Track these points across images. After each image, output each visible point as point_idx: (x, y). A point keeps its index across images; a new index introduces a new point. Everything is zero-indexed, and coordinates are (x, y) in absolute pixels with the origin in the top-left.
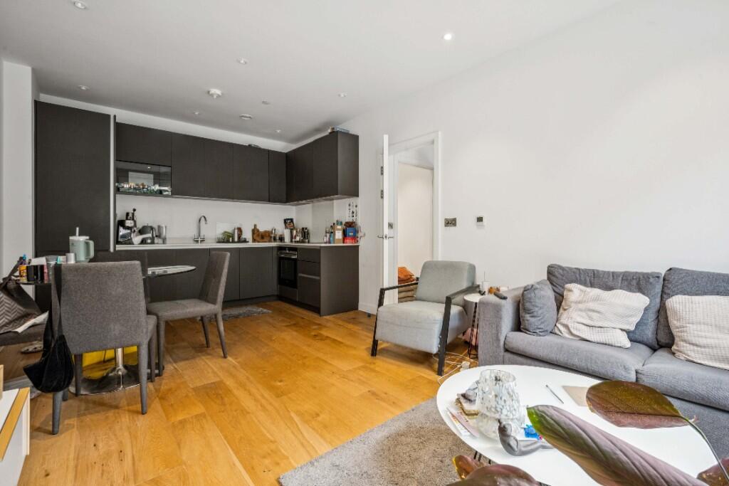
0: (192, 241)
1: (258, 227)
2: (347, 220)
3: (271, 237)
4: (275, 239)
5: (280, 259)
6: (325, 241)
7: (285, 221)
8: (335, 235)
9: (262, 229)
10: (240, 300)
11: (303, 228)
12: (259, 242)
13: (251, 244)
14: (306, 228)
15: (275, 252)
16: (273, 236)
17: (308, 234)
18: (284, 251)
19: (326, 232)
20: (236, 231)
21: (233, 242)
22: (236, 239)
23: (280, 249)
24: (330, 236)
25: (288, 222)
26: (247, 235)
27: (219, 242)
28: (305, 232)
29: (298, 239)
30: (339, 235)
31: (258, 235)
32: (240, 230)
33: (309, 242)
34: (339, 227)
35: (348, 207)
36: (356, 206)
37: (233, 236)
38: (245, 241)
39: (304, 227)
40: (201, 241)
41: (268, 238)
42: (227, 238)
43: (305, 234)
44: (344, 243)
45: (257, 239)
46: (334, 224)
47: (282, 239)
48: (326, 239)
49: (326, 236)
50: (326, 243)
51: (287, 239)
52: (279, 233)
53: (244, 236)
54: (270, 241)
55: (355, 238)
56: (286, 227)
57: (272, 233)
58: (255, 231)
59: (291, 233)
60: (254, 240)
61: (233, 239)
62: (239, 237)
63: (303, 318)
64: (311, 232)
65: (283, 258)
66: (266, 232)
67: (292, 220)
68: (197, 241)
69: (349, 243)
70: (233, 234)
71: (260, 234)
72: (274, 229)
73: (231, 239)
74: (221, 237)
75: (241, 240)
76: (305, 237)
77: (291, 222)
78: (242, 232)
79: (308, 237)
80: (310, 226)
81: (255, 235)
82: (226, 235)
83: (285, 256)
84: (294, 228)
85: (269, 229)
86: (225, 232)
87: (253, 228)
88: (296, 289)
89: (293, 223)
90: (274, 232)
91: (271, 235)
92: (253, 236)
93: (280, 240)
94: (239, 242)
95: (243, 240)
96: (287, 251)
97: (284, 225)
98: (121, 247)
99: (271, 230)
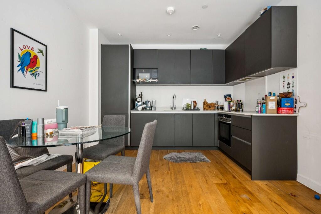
0: (170, 109)
1: (207, 101)
2: (282, 92)
4: (218, 108)
5: (220, 122)
6: (257, 110)
7: (225, 97)
8: (267, 105)
9: (209, 102)
10: (192, 147)
11: (238, 101)
12: (207, 110)
13: (202, 111)
14: (240, 101)
15: (216, 117)
16: (216, 106)
17: (242, 104)
18: (221, 117)
19: (258, 103)
20: (192, 103)
21: (191, 110)
22: (192, 108)
23: (220, 115)
24: (262, 106)
25: (228, 97)
26: (200, 105)
27: (184, 109)
28: (239, 104)
29: (234, 108)
30: (272, 105)
31: (207, 106)
32: (195, 102)
33: (242, 111)
34: (272, 98)
35: (282, 80)
36: (293, 77)
38: (198, 109)
39: (239, 99)
40: (174, 109)
41: (213, 108)
42: (188, 108)
43: (240, 104)
44: (277, 113)
45: (206, 108)
46: (266, 96)
47: (222, 108)
48: (257, 109)
49: (258, 106)
50: (258, 112)
51: (226, 108)
52: (220, 104)
53: (197, 106)
54: (214, 110)
55: (292, 108)
56: (226, 101)
57: (216, 103)
58: (205, 103)
59: (229, 104)
60: (204, 109)
61: (191, 108)
62: (195, 107)
63: (234, 177)
64: (244, 103)
65: (221, 122)
66: (212, 103)
67: (230, 96)
68: (172, 109)
69: (284, 113)
70: (191, 105)
71: (208, 105)
72: (218, 102)
73: (189, 108)
74: (185, 106)
75: (195, 108)
76: (239, 107)
77: (229, 97)
78: (196, 104)
79: (241, 107)
80: (243, 99)
81: (205, 106)
82: (187, 105)
83: (223, 120)
84: (232, 101)
85: (214, 101)
86: (187, 104)
87: (204, 101)
88: (230, 146)
89: (231, 98)
90: (217, 103)
91: (215, 105)
92: (204, 106)
93: (221, 109)
94: (194, 109)
95: (196, 108)
96: (224, 117)
97: (224, 99)
98: (133, 112)
99: (215, 102)
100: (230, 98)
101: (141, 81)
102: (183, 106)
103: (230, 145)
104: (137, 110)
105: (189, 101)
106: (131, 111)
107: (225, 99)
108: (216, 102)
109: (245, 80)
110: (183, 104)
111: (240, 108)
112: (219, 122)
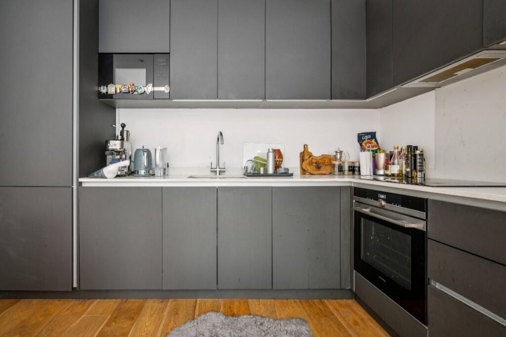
0: (208, 173)
1: (310, 149)
3: (334, 166)
4: (341, 171)
7: (360, 138)
9: (317, 152)
10: (272, 290)
12: (312, 176)
13: (298, 181)
14: (417, 148)
15: (346, 197)
16: (337, 163)
20: (271, 155)
21: (266, 175)
22: (271, 171)
25: (366, 139)
26: (292, 162)
27: (248, 175)
28: (414, 155)
31: (311, 163)
32: (278, 154)
37: (265, 166)
38: (287, 174)
41: (329, 169)
43: (416, 158)
45: (309, 169)
47: (354, 170)
51: (366, 169)
52: (348, 158)
53: (284, 165)
54: (331, 174)
56: (363, 149)
57: (335, 157)
58: (305, 156)
59: (374, 157)
60: (304, 172)
61: (266, 170)
62: (277, 166)
64: (430, 156)
66: (324, 157)
67: (373, 135)
68: (216, 172)
70: (267, 161)
71: (314, 161)
72: (341, 152)
73: (262, 169)
74: (250, 165)
75: (279, 171)
76: (415, 168)
77: (372, 139)
78: (282, 158)
79: (422, 166)
80: (426, 143)
81: (305, 163)
82: (257, 162)
83: (371, 211)
84: (379, 149)
85: (331, 152)
86: (255, 158)
87: (302, 150)
88: (426, 324)
89: (376, 141)
90: (338, 156)
91: (334, 162)
92: (301, 165)
93: (351, 172)
94: (276, 174)
95: (281, 170)
96: (383, 203)
97: (358, 145)
98: (88, 182)
99: (335, 154)
100: (373, 141)
101: (121, 92)
102: (244, 164)
103: (421, 315)
104: (104, 177)
105: (261, 150)
106: (81, 180)
107: (361, 145)
108: (337, 152)
109: (451, 73)
110: (245, 160)
111: (418, 168)
112: (358, 216)
